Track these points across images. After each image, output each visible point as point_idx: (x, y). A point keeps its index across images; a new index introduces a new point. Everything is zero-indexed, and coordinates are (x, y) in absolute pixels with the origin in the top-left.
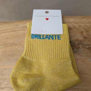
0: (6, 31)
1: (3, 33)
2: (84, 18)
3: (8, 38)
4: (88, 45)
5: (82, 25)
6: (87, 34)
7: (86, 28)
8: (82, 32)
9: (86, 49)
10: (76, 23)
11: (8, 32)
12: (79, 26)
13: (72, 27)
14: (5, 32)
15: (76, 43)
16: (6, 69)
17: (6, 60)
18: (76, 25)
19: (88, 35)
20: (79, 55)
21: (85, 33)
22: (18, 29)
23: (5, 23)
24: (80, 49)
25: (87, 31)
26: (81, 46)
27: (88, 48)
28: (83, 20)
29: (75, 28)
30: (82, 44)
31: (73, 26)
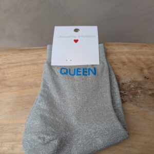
0: (23, 64)
1: (17, 66)
2: (145, 46)
3: (25, 75)
4: (151, 90)
5: (142, 57)
6: (149, 73)
7: (149, 62)
8: (142, 70)
9: (148, 96)
10: (133, 55)
11: (25, 65)
12: (137, 59)
13: (126, 60)
14: (21, 66)
15: (132, 86)
16: (22, 124)
17: (22, 110)
18: (133, 58)
19: (151, 74)
20: (136, 105)
21: (146, 71)
22: (41, 61)
23: (21, 50)
24: (138, 97)
25: (149, 68)
26: (139, 91)
27: (150, 95)
28: (144, 50)
29: (131, 62)
30: (141, 87)
31: (128, 59)
